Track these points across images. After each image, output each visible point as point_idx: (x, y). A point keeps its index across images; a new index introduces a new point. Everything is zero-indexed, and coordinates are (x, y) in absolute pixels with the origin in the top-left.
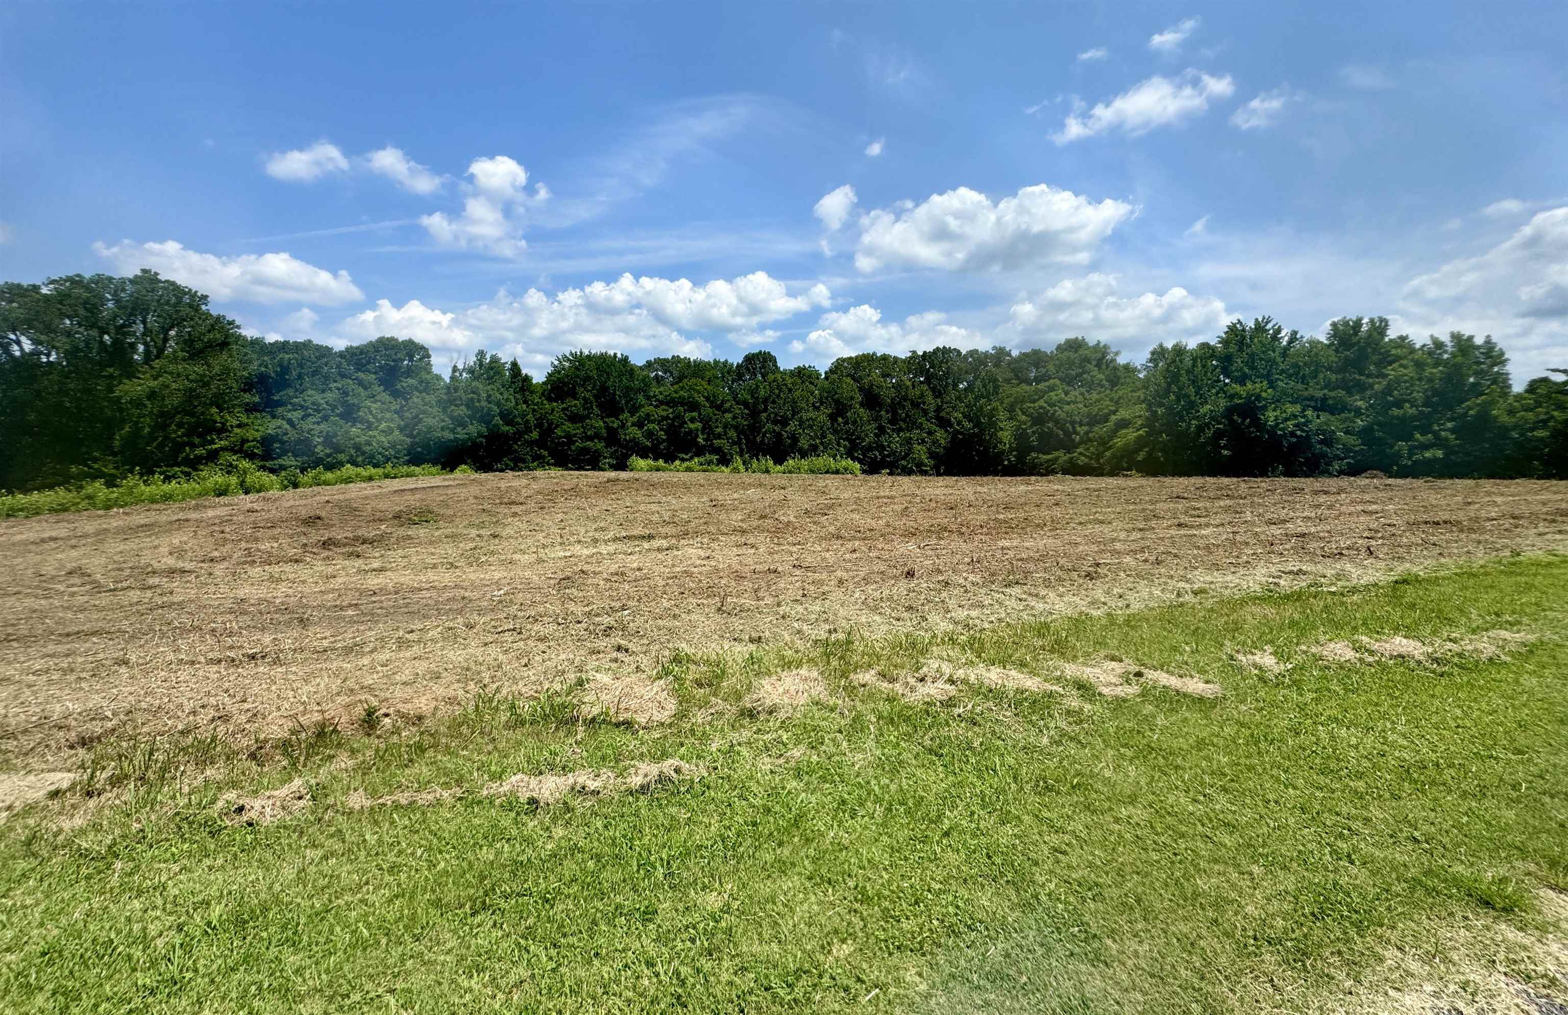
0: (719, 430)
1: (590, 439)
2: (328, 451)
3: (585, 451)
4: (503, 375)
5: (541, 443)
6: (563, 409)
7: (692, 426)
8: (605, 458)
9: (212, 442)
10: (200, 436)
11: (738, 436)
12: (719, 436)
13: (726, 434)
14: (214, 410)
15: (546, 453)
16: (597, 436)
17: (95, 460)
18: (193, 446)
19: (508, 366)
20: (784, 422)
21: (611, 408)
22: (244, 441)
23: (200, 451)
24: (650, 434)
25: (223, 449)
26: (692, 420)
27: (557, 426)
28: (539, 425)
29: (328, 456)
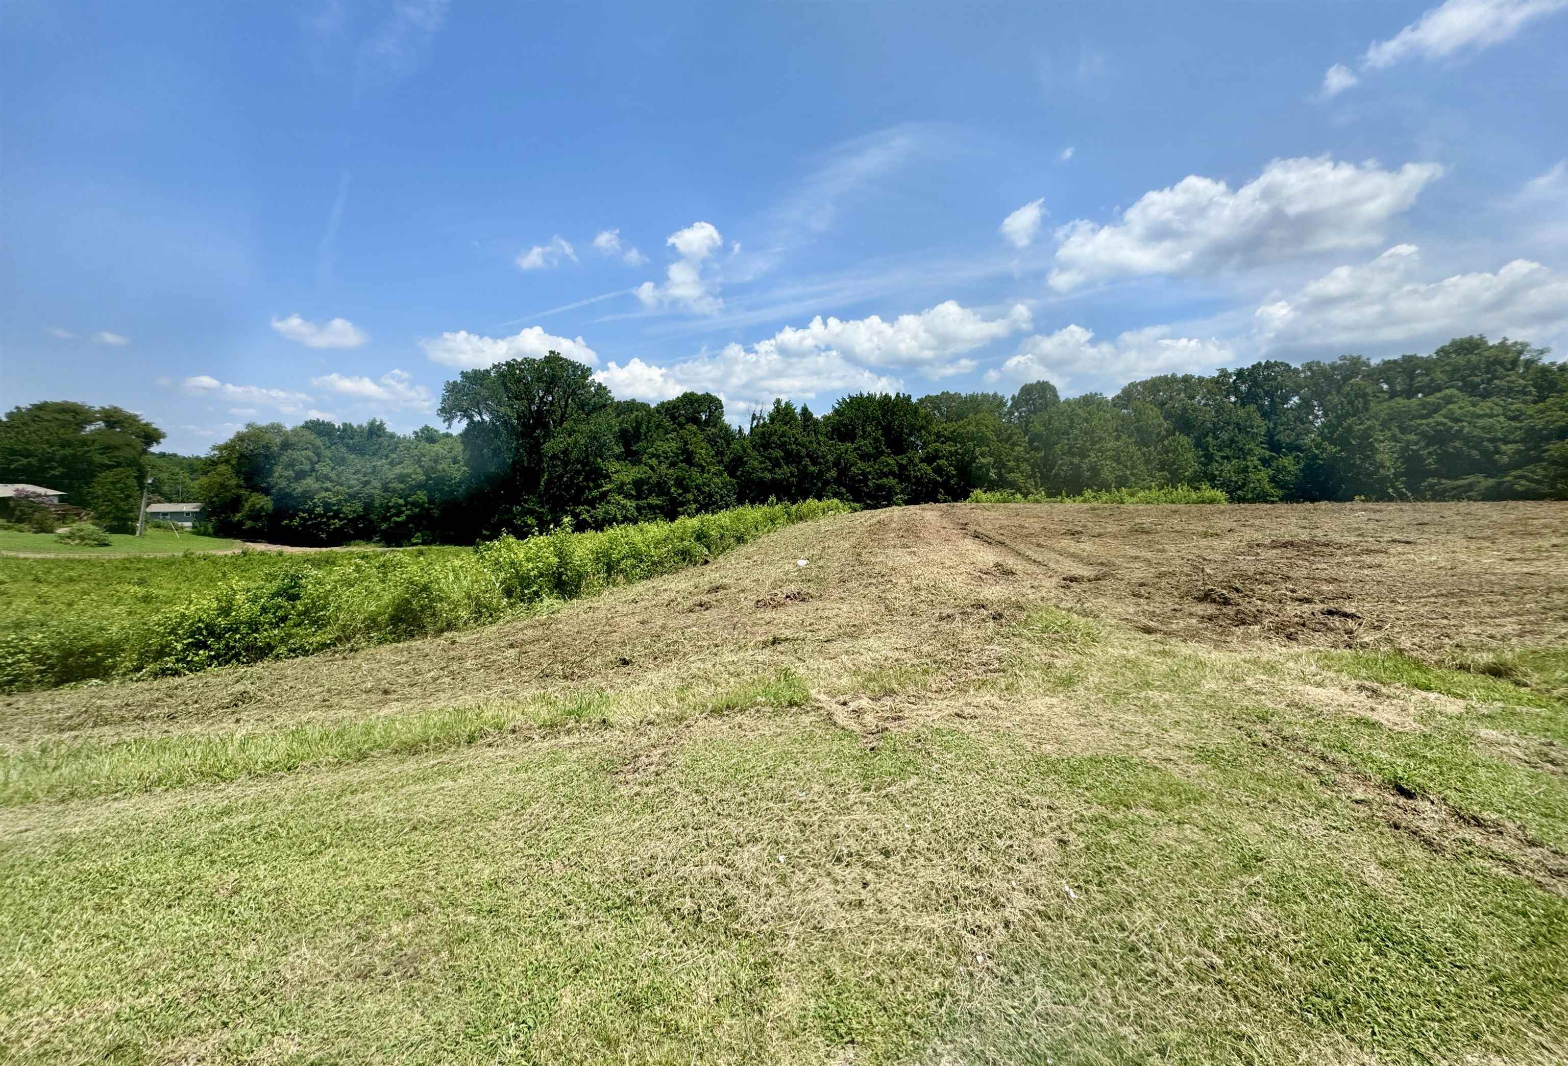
0: (1012, 464)
1: (886, 476)
2: (680, 491)
3: (880, 488)
4: (796, 420)
5: (838, 481)
6: (855, 449)
7: (983, 460)
8: (897, 494)
9: (601, 486)
10: (594, 481)
11: (1033, 470)
12: (1011, 471)
13: (1018, 467)
14: (599, 460)
15: (844, 490)
16: (892, 473)
17: (526, 501)
18: (590, 489)
19: (798, 410)
20: (1083, 455)
21: (898, 445)
22: (623, 484)
23: (595, 493)
24: (939, 471)
25: (609, 491)
26: (983, 455)
27: (852, 465)
28: (836, 464)
29: (680, 495)
